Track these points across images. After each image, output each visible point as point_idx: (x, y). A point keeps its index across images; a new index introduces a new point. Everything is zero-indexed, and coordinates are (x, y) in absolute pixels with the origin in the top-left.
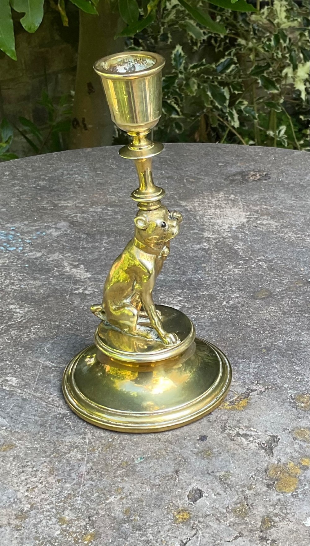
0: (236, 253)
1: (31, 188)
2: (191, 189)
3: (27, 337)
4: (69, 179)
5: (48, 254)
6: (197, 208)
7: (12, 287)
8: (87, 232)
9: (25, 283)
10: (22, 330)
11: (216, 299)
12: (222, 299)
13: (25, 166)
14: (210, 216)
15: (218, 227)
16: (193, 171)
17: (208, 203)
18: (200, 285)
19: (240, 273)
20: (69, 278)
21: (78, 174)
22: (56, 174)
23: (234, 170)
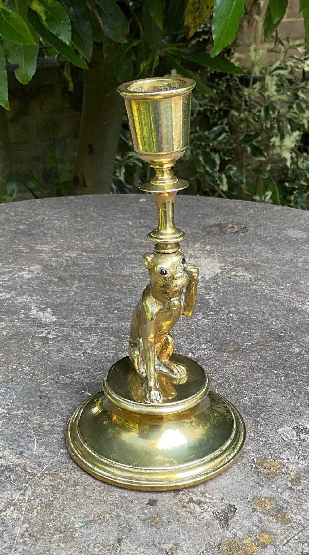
0: (207, 303)
1: (11, 231)
4: (48, 224)
5: (17, 296)
8: (59, 276)
11: (182, 350)
12: (188, 350)
13: (9, 210)
19: (209, 324)
20: (34, 321)
21: (58, 220)
22: (37, 219)
23: (212, 221)
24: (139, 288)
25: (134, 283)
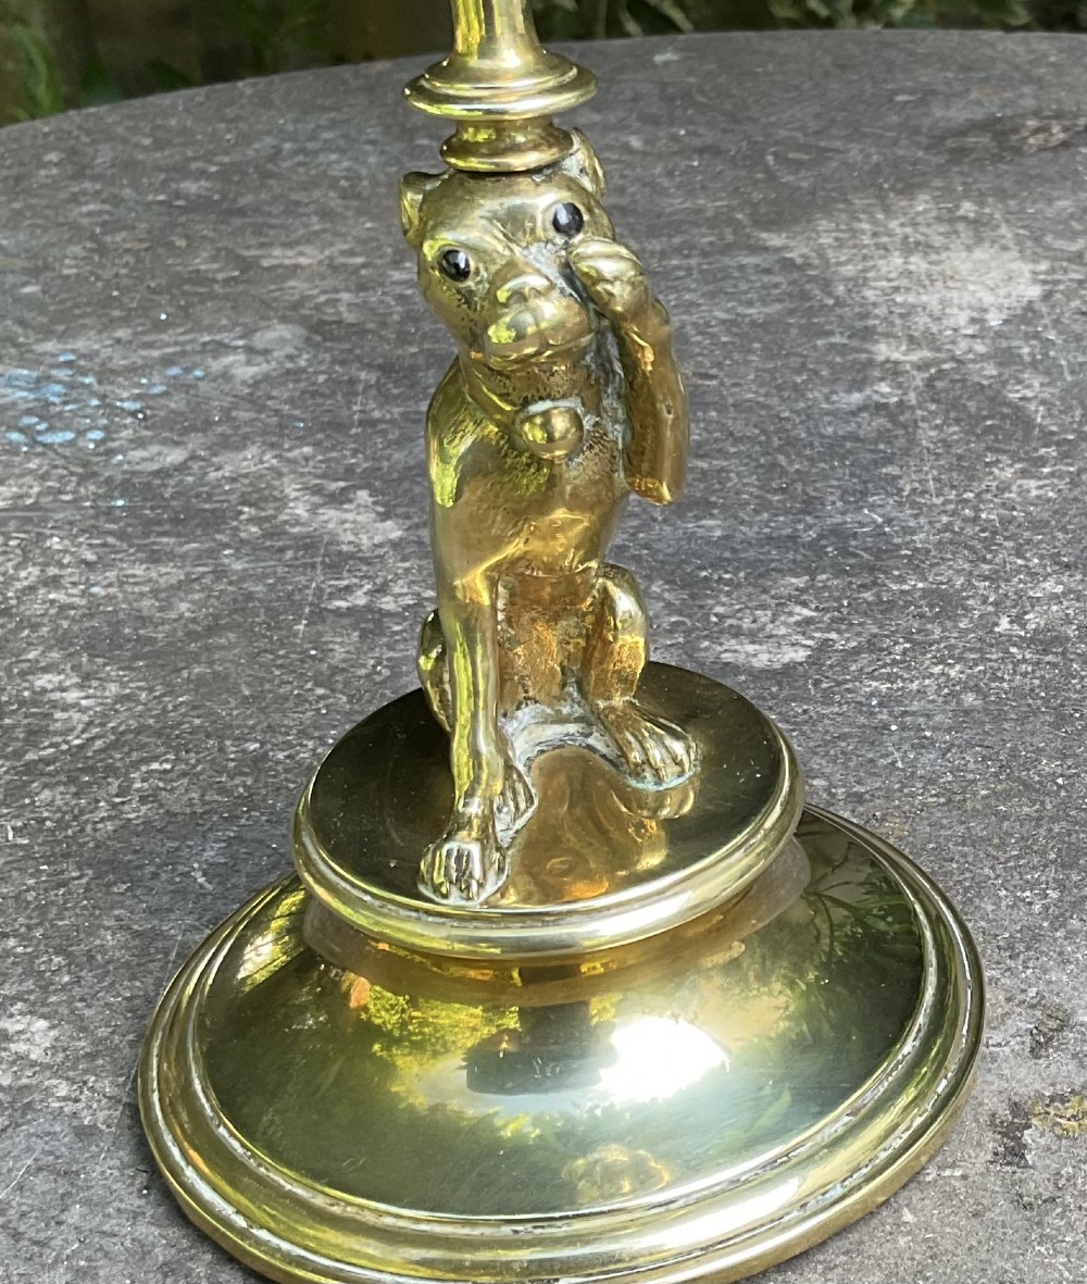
0: (1020, 417)
1: (149, 204)
2: (800, 188)
3: (110, 818)
4: (301, 170)
5: (216, 454)
6: (830, 253)
7: (51, 596)
8: (380, 361)
9: (112, 575)
10: (89, 784)
11: (965, 608)
12: (991, 609)
13: (127, 128)
14: (890, 280)
15: (928, 320)
16: (796, 125)
17: (875, 235)
18: (881, 556)
19: (1051, 494)
20: (306, 547)
21: (342, 151)
22: (250, 153)
23: (958, 114)
24: (728, 382)
25: (699, 364)
